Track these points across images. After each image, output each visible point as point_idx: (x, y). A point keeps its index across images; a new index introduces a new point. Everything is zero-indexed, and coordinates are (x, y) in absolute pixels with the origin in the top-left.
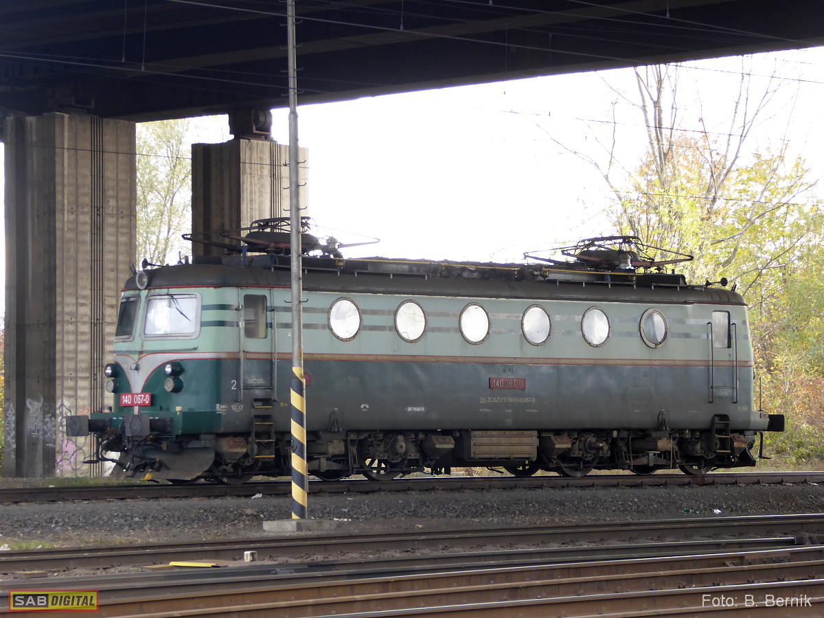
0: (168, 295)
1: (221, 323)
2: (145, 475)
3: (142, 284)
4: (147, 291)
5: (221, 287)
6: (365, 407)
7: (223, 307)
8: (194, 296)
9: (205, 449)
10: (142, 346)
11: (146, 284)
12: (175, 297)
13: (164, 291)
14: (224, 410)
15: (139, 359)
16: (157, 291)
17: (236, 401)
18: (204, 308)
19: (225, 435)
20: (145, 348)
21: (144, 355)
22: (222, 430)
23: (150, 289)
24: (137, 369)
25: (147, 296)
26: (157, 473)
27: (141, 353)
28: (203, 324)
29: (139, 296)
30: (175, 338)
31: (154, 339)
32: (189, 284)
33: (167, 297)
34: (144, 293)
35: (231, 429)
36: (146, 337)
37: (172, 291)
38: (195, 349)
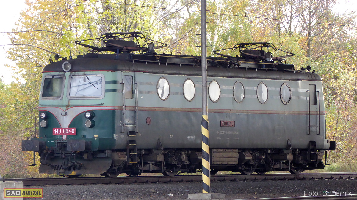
0: (84, 75)
1: (114, 91)
2: (72, 172)
3: (66, 69)
4: (70, 72)
5: (114, 71)
6: (171, 136)
7: (115, 82)
8: (100, 76)
9: (107, 158)
10: (69, 103)
11: (70, 69)
12: (88, 76)
13: (82, 73)
14: (117, 137)
15: (66, 110)
16: (77, 73)
17: (122, 132)
18: (106, 82)
19: (117, 151)
20: (70, 104)
21: (70, 107)
22: (116, 148)
23: (71, 72)
24: (66, 115)
25: (70, 75)
26: (79, 171)
27: (68, 106)
28: (106, 91)
29: (64, 75)
30: (90, 98)
31: (77, 98)
32: (97, 69)
33: (83, 76)
34: (67, 74)
35: (119, 148)
36: (71, 98)
37: (87, 73)
38: (102, 104)
